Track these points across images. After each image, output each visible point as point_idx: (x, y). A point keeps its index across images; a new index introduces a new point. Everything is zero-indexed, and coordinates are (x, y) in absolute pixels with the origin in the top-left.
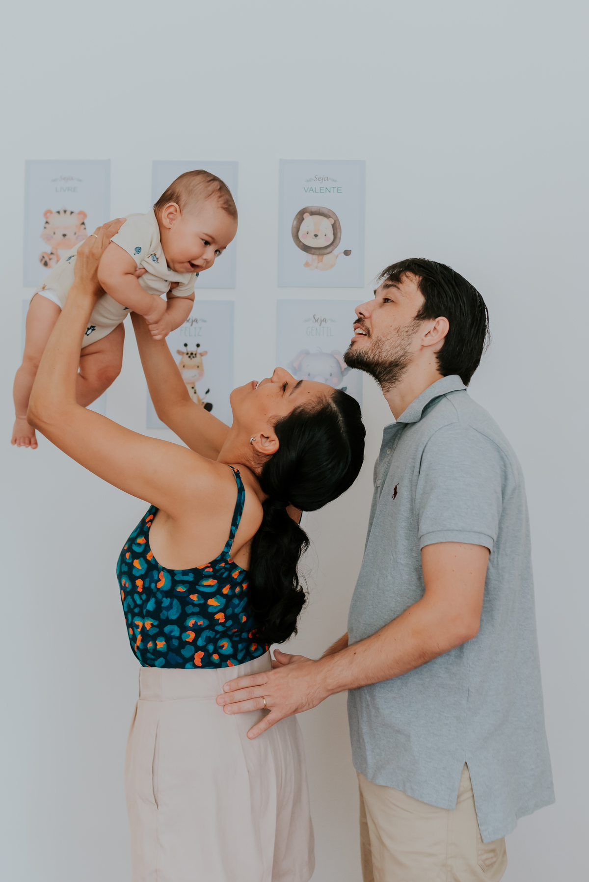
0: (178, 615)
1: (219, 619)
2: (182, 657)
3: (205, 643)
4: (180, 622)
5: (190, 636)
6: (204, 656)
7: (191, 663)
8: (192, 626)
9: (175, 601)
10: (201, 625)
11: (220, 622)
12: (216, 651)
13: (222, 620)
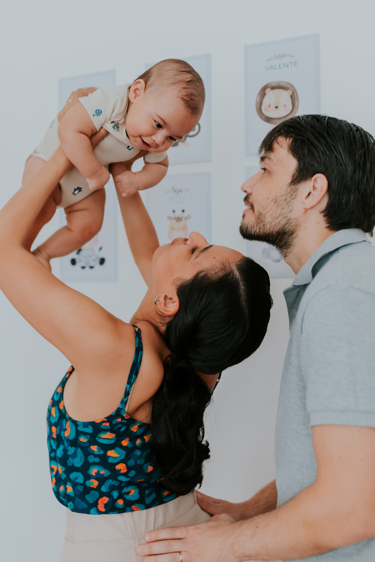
0: (82, 463)
1: (120, 470)
2: (87, 502)
3: (109, 490)
4: (84, 469)
5: (94, 483)
6: (108, 502)
7: (95, 508)
8: (94, 475)
9: (79, 451)
10: (103, 474)
11: (121, 472)
12: (121, 496)
13: (124, 471)
